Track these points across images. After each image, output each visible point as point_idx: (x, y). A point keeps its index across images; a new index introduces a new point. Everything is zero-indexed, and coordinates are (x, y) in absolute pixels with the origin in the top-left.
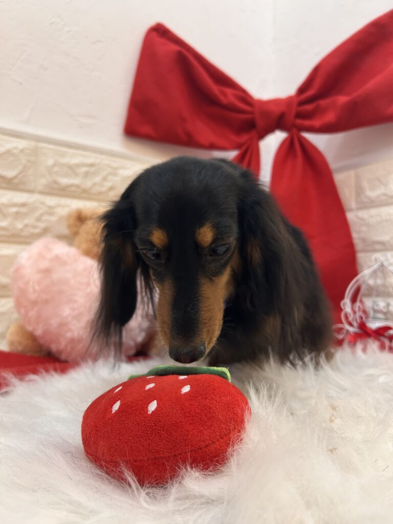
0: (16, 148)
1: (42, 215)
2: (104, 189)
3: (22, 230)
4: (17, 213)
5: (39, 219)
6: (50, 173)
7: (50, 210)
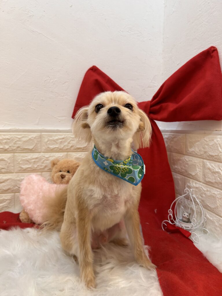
0: (32, 137)
1: (44, 161)
2: (69, 147)
3: (36, 168)
4: (35, 162)
5: (43, 163)
6: (46, 144)
7: (47, 159)
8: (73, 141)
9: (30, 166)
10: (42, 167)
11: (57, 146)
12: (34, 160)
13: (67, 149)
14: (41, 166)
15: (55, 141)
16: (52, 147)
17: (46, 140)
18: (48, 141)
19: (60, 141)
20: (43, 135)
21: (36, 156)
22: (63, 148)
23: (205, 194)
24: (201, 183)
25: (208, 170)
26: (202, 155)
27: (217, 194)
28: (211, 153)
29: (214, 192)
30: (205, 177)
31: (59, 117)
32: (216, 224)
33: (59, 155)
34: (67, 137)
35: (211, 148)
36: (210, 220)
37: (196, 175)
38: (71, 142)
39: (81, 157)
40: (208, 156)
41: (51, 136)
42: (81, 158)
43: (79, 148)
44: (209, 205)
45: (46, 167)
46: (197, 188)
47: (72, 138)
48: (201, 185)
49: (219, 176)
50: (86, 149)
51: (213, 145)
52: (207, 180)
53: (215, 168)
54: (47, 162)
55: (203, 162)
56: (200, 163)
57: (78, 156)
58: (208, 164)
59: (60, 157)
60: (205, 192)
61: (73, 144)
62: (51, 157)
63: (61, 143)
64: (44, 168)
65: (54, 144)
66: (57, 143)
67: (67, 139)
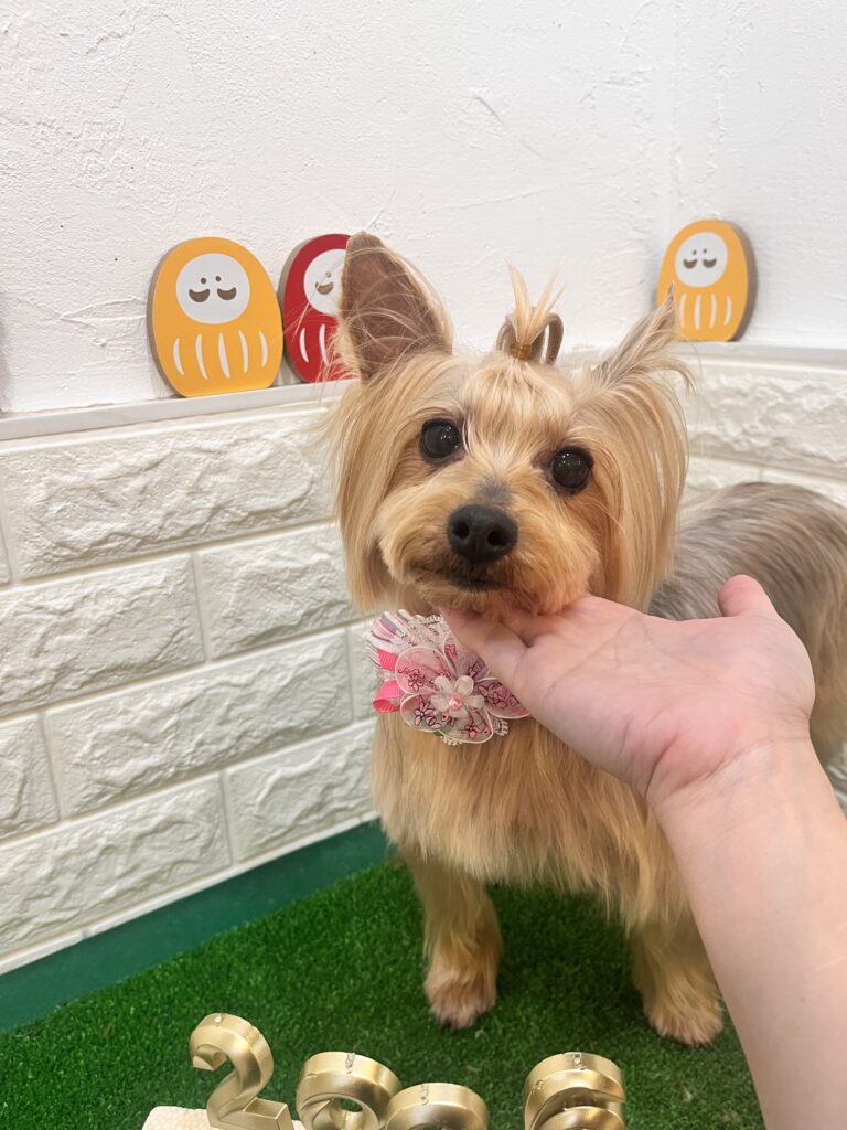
1: (44, 636)
2: (198, 518)
5: (39, 651)
6: (43, 524)
7: (64, 619)
8: (219, 471)
10: (39, 682)
11: (120, 526)
13: (186, 533)
14: (33, 673)
15: (100, 495)
16: (83, 534)
17: (37, 494)
18: (49, 499)
19: (138, 482)
22: (161, 528)
31: (89, 312)
33: (144, 582)
34: (171, 454)
38: (214, 478)
39: (279, 564)
41: (66, 462)
42: (284, 571)
43: (259, 515)
45: (63, 671)
47: (208, 451)
50: (304, 510)
54: (68, 637)
57: (260, 562)
59: (149, 593)
61: (222, 492)
62: (90, 605)
63: (142, 502)
64: (51, 678)
65: (98, 514)
66: (115, 504)
67: (176, 466)
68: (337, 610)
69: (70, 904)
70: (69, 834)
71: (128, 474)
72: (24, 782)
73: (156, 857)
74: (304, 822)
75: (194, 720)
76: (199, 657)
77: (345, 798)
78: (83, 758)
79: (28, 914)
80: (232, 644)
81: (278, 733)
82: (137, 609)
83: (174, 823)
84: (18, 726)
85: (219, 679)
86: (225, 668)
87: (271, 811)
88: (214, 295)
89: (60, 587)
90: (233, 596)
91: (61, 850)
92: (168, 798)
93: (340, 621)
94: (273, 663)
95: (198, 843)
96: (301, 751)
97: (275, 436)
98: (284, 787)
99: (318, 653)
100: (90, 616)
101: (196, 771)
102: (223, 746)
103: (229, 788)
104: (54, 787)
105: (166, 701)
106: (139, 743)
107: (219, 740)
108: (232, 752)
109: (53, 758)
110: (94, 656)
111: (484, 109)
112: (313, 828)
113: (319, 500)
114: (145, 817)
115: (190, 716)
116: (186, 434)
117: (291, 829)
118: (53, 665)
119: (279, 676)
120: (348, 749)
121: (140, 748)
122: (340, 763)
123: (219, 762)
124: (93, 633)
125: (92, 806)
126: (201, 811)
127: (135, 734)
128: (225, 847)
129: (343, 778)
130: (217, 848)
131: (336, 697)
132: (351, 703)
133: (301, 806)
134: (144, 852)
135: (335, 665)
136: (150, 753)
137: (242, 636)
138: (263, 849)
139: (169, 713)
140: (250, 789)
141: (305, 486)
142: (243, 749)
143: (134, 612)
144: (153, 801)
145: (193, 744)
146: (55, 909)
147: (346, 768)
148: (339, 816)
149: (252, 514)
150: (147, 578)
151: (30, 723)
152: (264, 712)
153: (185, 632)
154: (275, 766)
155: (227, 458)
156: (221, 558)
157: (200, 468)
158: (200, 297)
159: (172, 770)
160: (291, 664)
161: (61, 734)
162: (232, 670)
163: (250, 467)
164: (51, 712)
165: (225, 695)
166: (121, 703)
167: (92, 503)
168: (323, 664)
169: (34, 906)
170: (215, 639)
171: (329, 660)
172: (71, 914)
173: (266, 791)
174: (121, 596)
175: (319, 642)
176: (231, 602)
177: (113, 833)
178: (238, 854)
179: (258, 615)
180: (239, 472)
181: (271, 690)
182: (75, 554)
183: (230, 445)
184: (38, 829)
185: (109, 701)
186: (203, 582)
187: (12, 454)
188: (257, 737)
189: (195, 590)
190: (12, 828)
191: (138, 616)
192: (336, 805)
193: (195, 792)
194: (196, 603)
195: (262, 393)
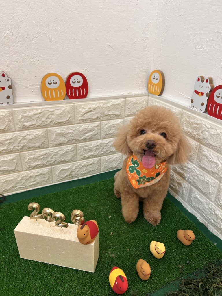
0: (2, 115)
1: (20, 141)
2: (48, 123)
3: (13, 149)
4: (9, 143)
5: (19, 143)
7: (24, 138)
8: (52, 115)
9: (5, 148)
10: (19, 148)
11: (34, 123)
12: (8, 141)
13: (46, 125)
14: (18, 146)
15: (31, 118)
16: (27, 124)
17: (20, 117)
18: (22, 118)
19: (37, 116)
20: (14, 111)
21: (11, 137)
22: (41, 124)
23: (197, 177)
24: (194, 165)
25: (205, 157)
26: (200, 140)
27: (211, 181)
28: (211, 142)
29: (208, 179)
30: (200, 161)
31: (30, 86)
32: (206, 206)
34: (43, 111)
35: (212, 137)
36: (199, 201)
37: (190, 157)
38: (51, 116)
39: (63, 132)
40: (207, 144)
41: (25, 112)
42: (64, 133)
43: (59, 123)
44: (201, 189)
45: (23, 146)
46: (188, 168)
47: (50, 111)
48: (194, 167)
49: (216, 166)
50: (68, 122)
51: (216, 135)
52: (202, 165)
53: (214, 157)
54: (24, 141)
55: (200, 146)
56: (196, 147)
57: (59, 131)
58: (205, 151)
59: (39, 135)
60: (198, 176)
61: (53, 118)
62: (28, 136)
63: (38, 119)
64: (21, 148)
65: (30, 121)
66: (33, 119)
67: (44, 113)
68: (74, 141)
69: (24, 185)
70: (24, 173)
71: (36, 115)
72: (17, 164)
73: (39, 179)
74: (67, 177)
75: (46, 157)
76: (48, 146)
77: (74, 174)
78: (26, 161)
79: (17, 185)
80: (54, 145)
81: (62, 161)
82: (37, 137)
83: (42, 174)
84: (16, 155)
85: (51, 151)
86: (53, 149)
87: (60, 174)
88: (53, 83)
89: (23, 132)
90: (54, 137)
91: (22, 176)
92: (41, 170)
93: (75, 142)
94: (61, 149)
95: (46, 178)
96: (67, 165)
97: (63, 109)
98: (63, 171)
99: (70, 148)
100: (28, 138)
101: (46, 166)
102: (52, 162)
103: (53, 170)
104: (22, 165)
105: (41, 153)
106: (36, 160)
107: (51, 161)
108: (53, 163)
109: (22, 160)
110: (29, 145)
111: (110, 47)
112: (69, 179)
113: (71, 121)
114: (37, 173)
115: (46, 156)
116: (46, 108)
117: (64, 178)
118: (22, 145)
119: (62, 151)
120: (76, 166)
121: (36, 161)
122: (74, 168)
123: (51, 165)
124: (29, 141)
125: (28, 169)
126: (47, 173)
127: (35, 158)
128: (52, 180)
129: (74, 170)
130: (50, 179)
131: (74, 156)
132: (77, 157)
133: (66, 174)
134: (37, 178)
135: (74, 150)
136: (38, 162)
137: (56, 144)
138: (59, 181)
139: (42, 155)
140: (57, 170)
141: (68, 118)
142: (56, 163)
143: (36, 138)
144: (39, 170)
145: (46, 161)
146: (21, 185)
147: (75, 169)
148: (74, 177)
149: (58, 122)
150: (38, 132)
151: (18, 154)
152: (60, 157)
153: (45, 142)
154: (61, 167)
155: (54, 112)
156: (52, 130)
157: (48, 114)
158: (50, 84)
159: (42, 165)
160: (65, 149)
161: (23, 157)
162: (54, 149)
163: (58, 114)
164: (21, 153)
165: (52, 153)
166: (33, 153)
167: (29, 119)
168: (71, 150)
169: (18, 184)
170: (51, 144)
171: (72, 150)
172: (24, 187)
173: (59, 171)
174: (34, 135)
175: (71, 146)
176: (54, 138)
177: (31, 174)
178: (54, 181)
179: (59, 140)
180: (56, 115)
181: (61, 154)
182: (26, 127)
183: (54, 110)
184: (19, 172)
185: (31, 152)
186: (49, 134)
187: (16, 110)
188: (58, 161)
189: (47, 135)
190: (14, 171)
191: (37, 139)
192: (73, 175)
193: (46, 170)
194: (48, 137)
195: (62, 101)
